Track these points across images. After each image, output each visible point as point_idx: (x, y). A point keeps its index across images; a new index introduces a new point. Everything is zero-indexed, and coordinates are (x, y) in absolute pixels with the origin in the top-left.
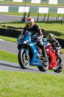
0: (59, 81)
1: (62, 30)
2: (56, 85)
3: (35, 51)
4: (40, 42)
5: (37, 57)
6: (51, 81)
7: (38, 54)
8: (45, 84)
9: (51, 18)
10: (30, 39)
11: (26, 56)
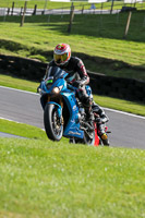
0: (15, 153)
3: (75, 107)
4: (81, 91)
5: (77, 121)
7: (79, 115)
10: (66, 84)
11: (58, 118)
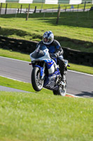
0: (23, 102)
1: (26, 28)
2: (19, 108)
6: (12, 102)
8: (3, 107)
9: (10, 10)
